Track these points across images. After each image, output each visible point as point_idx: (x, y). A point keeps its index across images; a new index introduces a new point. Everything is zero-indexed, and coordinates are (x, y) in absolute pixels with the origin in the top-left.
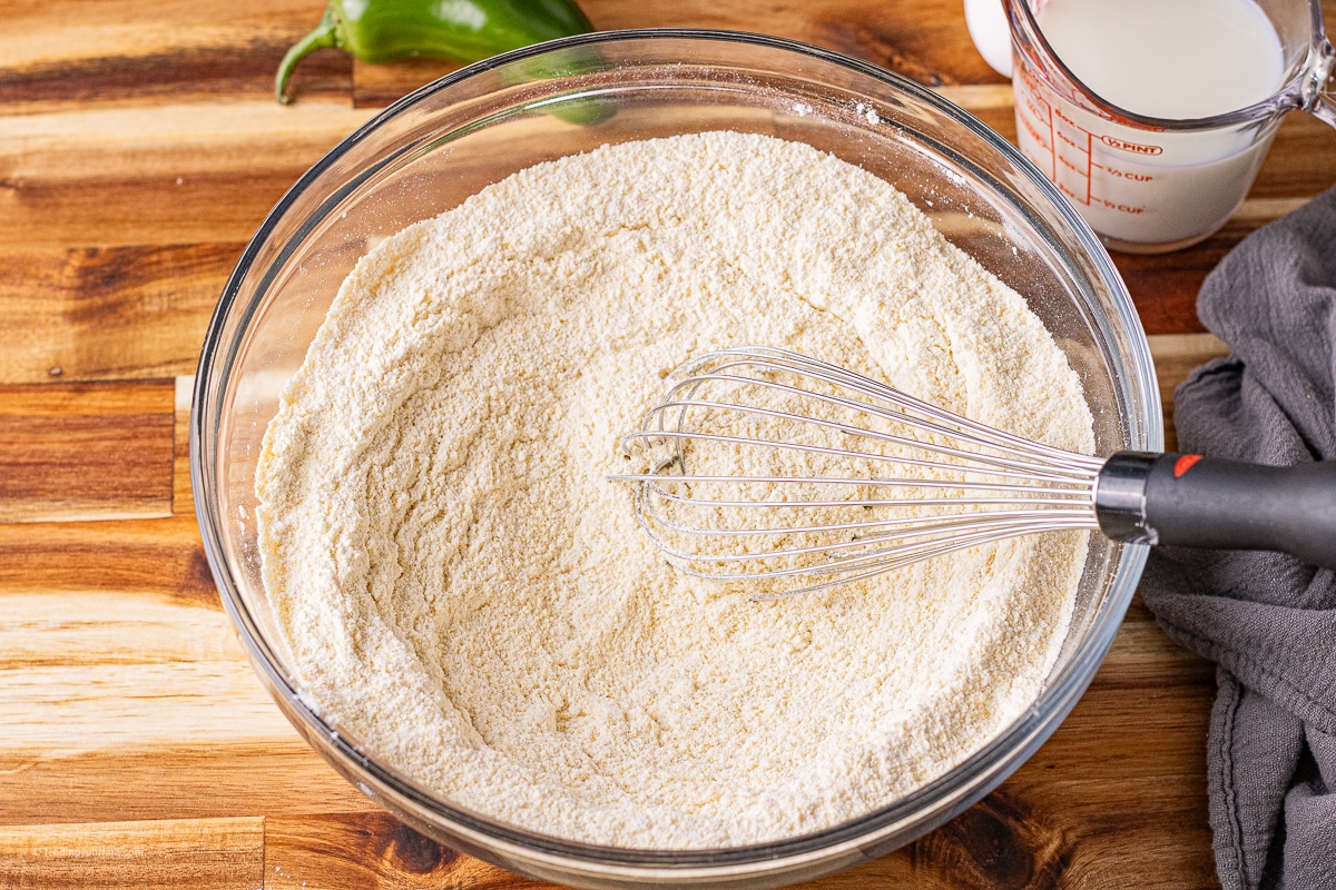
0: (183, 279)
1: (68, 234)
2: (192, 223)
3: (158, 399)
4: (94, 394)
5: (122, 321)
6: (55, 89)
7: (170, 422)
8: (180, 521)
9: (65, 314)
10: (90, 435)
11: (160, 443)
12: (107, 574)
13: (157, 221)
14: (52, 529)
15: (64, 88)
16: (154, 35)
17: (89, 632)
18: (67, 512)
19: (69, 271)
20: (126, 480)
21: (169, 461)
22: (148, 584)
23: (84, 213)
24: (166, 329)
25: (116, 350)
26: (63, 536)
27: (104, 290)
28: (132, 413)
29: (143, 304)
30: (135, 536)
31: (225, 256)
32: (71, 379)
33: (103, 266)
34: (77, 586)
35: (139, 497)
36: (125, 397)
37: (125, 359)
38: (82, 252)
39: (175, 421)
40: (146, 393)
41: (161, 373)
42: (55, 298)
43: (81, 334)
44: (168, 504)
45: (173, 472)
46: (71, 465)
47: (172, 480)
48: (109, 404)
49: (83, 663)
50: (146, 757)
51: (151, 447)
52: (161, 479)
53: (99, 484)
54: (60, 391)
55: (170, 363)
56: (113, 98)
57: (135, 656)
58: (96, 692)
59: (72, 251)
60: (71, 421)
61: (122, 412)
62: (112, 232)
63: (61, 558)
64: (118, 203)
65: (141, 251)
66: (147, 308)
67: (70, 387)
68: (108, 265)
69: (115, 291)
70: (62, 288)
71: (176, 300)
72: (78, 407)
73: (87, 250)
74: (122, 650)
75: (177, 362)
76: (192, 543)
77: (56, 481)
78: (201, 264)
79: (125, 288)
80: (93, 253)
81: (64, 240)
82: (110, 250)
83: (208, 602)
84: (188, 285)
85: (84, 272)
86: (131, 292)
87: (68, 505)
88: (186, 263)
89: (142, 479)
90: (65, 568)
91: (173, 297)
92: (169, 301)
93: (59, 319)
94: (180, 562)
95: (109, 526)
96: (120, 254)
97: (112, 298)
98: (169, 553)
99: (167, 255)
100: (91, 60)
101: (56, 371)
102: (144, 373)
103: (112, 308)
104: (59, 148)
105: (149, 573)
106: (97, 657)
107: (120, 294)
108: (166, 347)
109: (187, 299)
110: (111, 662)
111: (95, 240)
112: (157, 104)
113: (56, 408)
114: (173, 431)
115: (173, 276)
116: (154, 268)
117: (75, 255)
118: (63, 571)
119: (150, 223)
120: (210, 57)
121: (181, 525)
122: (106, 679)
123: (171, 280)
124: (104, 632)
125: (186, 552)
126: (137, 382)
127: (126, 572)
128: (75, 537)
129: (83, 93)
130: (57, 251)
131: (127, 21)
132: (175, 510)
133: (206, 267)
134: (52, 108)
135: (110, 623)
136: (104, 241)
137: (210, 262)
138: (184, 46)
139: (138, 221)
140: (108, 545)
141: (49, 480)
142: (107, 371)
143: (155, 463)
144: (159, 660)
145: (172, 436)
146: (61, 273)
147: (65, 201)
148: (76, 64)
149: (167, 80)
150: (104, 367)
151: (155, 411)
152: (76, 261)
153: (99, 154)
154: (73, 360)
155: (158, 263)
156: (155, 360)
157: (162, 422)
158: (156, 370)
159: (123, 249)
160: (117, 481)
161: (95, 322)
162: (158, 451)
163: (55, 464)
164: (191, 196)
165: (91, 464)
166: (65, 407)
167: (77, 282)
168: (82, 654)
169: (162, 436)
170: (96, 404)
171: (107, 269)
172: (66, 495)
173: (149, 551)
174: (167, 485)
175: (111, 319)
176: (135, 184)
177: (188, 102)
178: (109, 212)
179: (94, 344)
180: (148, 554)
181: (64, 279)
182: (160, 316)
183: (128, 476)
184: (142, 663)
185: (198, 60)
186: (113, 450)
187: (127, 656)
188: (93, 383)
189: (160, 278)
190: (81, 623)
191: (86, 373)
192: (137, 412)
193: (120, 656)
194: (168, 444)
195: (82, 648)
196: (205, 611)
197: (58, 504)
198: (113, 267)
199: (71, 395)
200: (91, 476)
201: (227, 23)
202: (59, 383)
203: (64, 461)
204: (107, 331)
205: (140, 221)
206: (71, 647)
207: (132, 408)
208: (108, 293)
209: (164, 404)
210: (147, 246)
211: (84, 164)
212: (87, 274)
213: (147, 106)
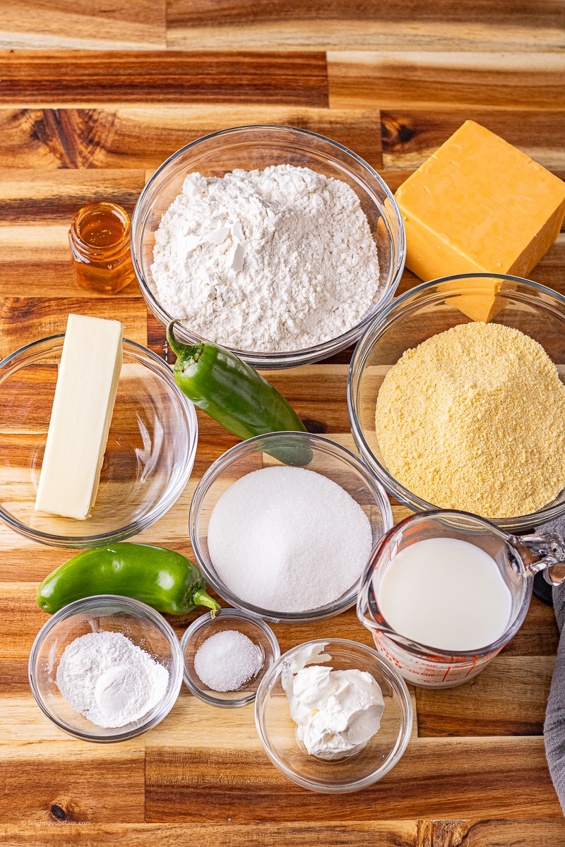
0: (61, 315)
1: (5, 290)
2: (66, 287)
3: (50, 375)
5: (31, 335)
9: (3, 330)
10: (18, 392)
13: (48, 285)
16: (46, 188)
17: (18, 486)
18: (7, 429)
19: (5, 309)
20: (35, 415)
23: (12, 279)
26: (6, 441)
27: (23, 319)
28: (38, 382)
29: (41, 327)
31: (82, 304)
33: (22, 307)
34: (13, 465)
35: (41, 424)
36: (34, 373)
38: (12, 299)
40: (43, 371)
41: (51, 362)
43: (11, 341)
46: (9, 406)
48: (26, 376)
49: (16, 501)
50: (44, 551)
51: (46, 399)
53: (22, 416)
55: (55, 357)
56: (26, 220)
58: (23, 514)
60: (7, 384)
61: (33, 381)
62: (26, 290)
63: (6, 451)
64: (29, 275)
65: (40, 300)
66: (43, 329)
69: (28, 320)
70: (2, 317)
71: (57, 326)
73: (14, 298)
78: (70, 308)
79: (33, 319)
80: (17, 300)
81: (3, 293)
82: (25, 299)
84: (63, 318)
85: (13, 309)
86: (35, 321)
87: (8, 425)
88: (62, 307)
89: (42, 415)
90: (7, 456)
91: (56, 324)
92: (54, 326)
93: (1, 333)
95: (27, 437)
96: (30, 301)
97: (26, 324)
99: (53, 303)
100: (15, 200)
102: (43, 362)
103: (27, 328)
106: (22, 498)
107: (31, 322)
109: (63, 325)
110: (29, 501)
111: (18, 294)
112: (48, 225)
115: (56, 313)
116: (46, 309)
117: (8, 301)
119: (44, 286)
120: (74, 201)
122: (27, 508)
123: (55, 316)
124: (26, 487)
126: (40, 365)
128: (12, 442)
129: (11, 217)
131: (33, 180)
133: (72, 310)
136: (22, 295)
137: (74, 307)
138: (61, 194)
139: (39, 285)
140: (26, 446)
143: (48, 407)
146: (2, 309)
147: (3, 273)
148: (8, 201)
149: (53, 213)
151: (47, 381)
152: (9, 304)
153: (19, 249)
155: (49, 306)
157: (51, 387)
158: (48, 360)
159: (31, 298)
160: (30, 415)
161: (18, 335)
165: (18, 406)
167: (9, 315)
168: (16, 496)
169: (50, 394)
170: (19, 376)
171: (24, 308)
172: (6, 421)
175: (26, 334)
176: (38, 265)
177: (63, 224)
178: (24, 280)
181: (3, 313)
182: (50, 334)
183: (36, 413)
185: (68, 202)
186: (29, 400)
189: (50, 315)
190: (15, 482)
192: (40, 381)
194: (51, 398)
198: (27, 308)
200: (19, 412)
201: (82, 183)
203: (6, 404)
204: (24, 340)
207: (38, 379)
208: (24, 321)
209: (53, 378)
210: (43, 298)
211: (12, 254)
212: (14, 311)
213: (43, 225)
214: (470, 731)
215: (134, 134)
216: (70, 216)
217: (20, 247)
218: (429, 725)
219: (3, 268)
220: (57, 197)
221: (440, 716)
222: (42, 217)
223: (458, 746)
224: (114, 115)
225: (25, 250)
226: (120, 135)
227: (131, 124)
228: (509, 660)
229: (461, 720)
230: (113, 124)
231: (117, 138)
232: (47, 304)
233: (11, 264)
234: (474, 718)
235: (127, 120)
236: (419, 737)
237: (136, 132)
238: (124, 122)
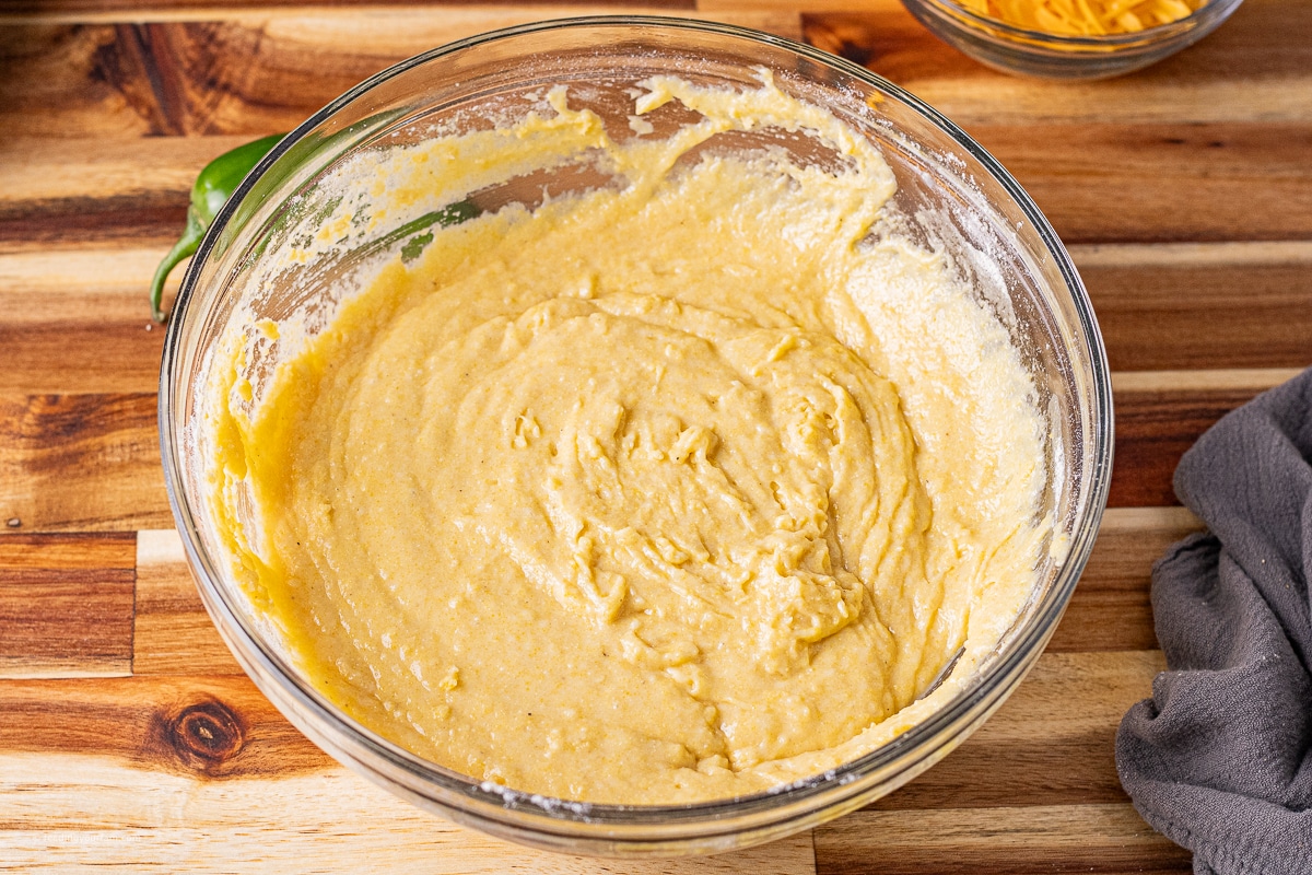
0: (146, 430)
1: (29, 380)
3: (119, 554)
4: (53, 548)
5: (82, 471)
6: (17, 230)
7: (132, 578)
8: (140, 681)
9: (24, 463)
10: (49, 590)
11: (120, 599)
12: (64, 735)
13: (120, 368)
14: (8, 686)
15: (25, 229)
16: (119, 176)
17: (46, 795)
18: (24, 670)
19: (29, 418)
20: (85, 638)
21: (129, 618)
22: (106, 746)
23: (45, 359)
24: (127, 480)
25: (76, 501)
26: (19, 695)
27: (65, 439)
28: (93, 567)
29: (104, 455)
30: (93, 696)
32: (30, 531)
33: (64, 414)
34: (34, 747)
35: (99, 655)
36: (85, 550)
37: (85, 511)
38: (42, 399)
39: (136, 578)
40: (105, 547)
41: (122, 526)
42: (14, 447)
43: (41, 484)
44: (128, 663)
45: (133, 630)
46: (28, 620)
47: (132, 639)
48: (68, 557)
49: (38, 828)
51: (111, 603)
52: (121, 637)
53: (57, 640)
54: (19, 543)
55: (131, 516)
56: (76, 240)
57: (92, 821)
58: (52, 858)
59: (32, 398)
60: (28, 575)
61: (83, 566)
62: (74, 379)
63: (18, 717)
64: (80, 348)
65: (102, 399)
66: (108, 459)
67: (29, 539)
68: (70, 413)
69: (76, 440)
70: (22, 436)
71: (138, 450)
72: (37, 560)
73: (48, 397)
74: (79, 814)
75: (139, 515)
76: (153, 704)
77: (14, 637)
79: (86, 437)
80: (54, 400)
81: (24, 386)
82: (70, 397)
83: (168, 767)
84: (151, 435)
85: (44, 419)
86: (91, 441)
87: (25, 662)
88: (148, 412)
89: (102, 637)
90: (21, 727)
91: (135, 448)
92: (132, 451)
93: (18, 468)
94: (140, 724)
95: (67, 685)
96: (80, 401)
97: (72, 448)
98: (127, 714)
99: (130, 404)
100: (54, 200)
101: (15, 522)
102: (105, 526)
103: (73, 458)
104: (21, 290)
105: (107, 734)
106: (52, 822)
107: (81, 443)
108: (128, 500)
109: (150, 449)
110: (67, 827)
111: (57, 387)
112: (121, 248)
113: (14, 560)
114: (134, 587)
115: (134, 426)
116: (116, 418)
117: (35, 402)
118: (19, 731)
119: (113, 370)
120: (176, 200)
121: (140, 685)
122: (62, 844)
123: (133, 430)
124: (60, 795)
125: (145, 714)
126: (98, 535)
127: (83, 734)
128: (32, 695)
129: (46, 234)
130: (16, 397)
131: (91, 161)
132: (135, 669)
134: (15, 249)
135: (67, 786)
136: (64, 388)
138: (149, 187)
139: (101, 368)
140: (65, 704)
141: (6, 635)
142: (67, 523)
143: (115, 620)
144: (117, 825)
145: (133, 592)
146: (20, 421)
147: (26, 345)
148: (40, 204)
149: (132, 223)
150: (65, 520)
151: (115, 566)
152: (36, 409)
153: (61, 298)
154: (33, 511)
155: (120, 412)
156: (115, 513)
157: (123, 578)
158: (118, 523)
159: (84, 396)
160: (75, 638)
161: (54, 472)
162: (118, 608)
163: (13, 619)
164: (154, 343)
165: (49, 619)
166: (23, 560)
167: (37, 430)
168: (38, 818)
169: (123, 592)
170: (55, 557)
171: (68, 417)
172: (23, 651)
173: (108, 712)
174: (127, 644)
175: (72, 469)
176: (98, 329)
177: (152, 246)
178: (71, 359)
179: (52, 496)
180: (107, 715)
181: (24, 427)
182: (122, 467)
183: (87, 633)
184: (99, 829)
185: (163, 203)
186: (73, 606)
187: (84, 821)
188: (52, 535)
189: (123, 428)
190: (38, 786)
191: (45, 525)
192: (97, 567)
193: (77, 821)
194: (127, 600)
195: (38, 812)
196: (165, 775)
197: (14, 661)
198: (75, 415)
199: (29, 547)
200: (50, 632)
201: (192, 165)
202: (17, 535)
203: (22, 616)
204: (68, 482)
205: (102, 370)
206: (26, 810)
207: (93, 562)
208: (68, 442)
209: (125, 559)
210: (109, 395)
211: (45, 308)
212: (47, 422)
213: (110, 248)
215: (299, 67)
216: (166, 229)
217: (62, 294)
219: (26, 335)
220: (142, 193)
222: (111, 232)
224: (260, 32)
225: (72, 299)
226: (271, 69)
227: (293, 48)
230: (256, 49)
231: (264, 75)
232: (116, 407)
233: (44, 328)
235: (287, 40)
237: (304, 63)
238: (280, 46)
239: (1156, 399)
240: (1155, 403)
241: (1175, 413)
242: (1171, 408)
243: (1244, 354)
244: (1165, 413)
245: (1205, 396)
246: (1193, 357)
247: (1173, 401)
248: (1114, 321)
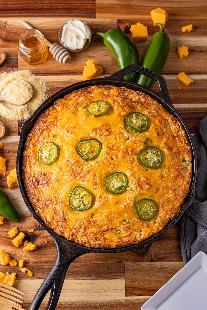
214: (147, 294)
215: (14, 32)
218: (130, 291)
221: (134, 288)
223: (142, 300)
224: (6, 23)
226: (8, 32)
227: (12, 27)
228: (163, 264)
229: (143, 289)
230: (5, 27)
231: (7, 33)
234: (148, 288)
235: (11, 25)
236: (126, 296)
237: (15, 31)
238: (10, 26)
239: (184, 110)
240: (183, 111)
241: (187, 113)
242: (186, 112)
243: (202, 100)
244: (185, 113)
245: (194, 109)
246: (192, 100)
247: (187, 110)
248: (177, 92)
